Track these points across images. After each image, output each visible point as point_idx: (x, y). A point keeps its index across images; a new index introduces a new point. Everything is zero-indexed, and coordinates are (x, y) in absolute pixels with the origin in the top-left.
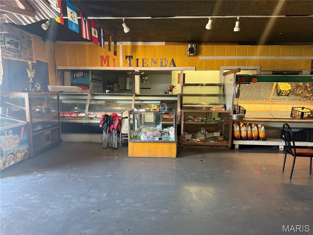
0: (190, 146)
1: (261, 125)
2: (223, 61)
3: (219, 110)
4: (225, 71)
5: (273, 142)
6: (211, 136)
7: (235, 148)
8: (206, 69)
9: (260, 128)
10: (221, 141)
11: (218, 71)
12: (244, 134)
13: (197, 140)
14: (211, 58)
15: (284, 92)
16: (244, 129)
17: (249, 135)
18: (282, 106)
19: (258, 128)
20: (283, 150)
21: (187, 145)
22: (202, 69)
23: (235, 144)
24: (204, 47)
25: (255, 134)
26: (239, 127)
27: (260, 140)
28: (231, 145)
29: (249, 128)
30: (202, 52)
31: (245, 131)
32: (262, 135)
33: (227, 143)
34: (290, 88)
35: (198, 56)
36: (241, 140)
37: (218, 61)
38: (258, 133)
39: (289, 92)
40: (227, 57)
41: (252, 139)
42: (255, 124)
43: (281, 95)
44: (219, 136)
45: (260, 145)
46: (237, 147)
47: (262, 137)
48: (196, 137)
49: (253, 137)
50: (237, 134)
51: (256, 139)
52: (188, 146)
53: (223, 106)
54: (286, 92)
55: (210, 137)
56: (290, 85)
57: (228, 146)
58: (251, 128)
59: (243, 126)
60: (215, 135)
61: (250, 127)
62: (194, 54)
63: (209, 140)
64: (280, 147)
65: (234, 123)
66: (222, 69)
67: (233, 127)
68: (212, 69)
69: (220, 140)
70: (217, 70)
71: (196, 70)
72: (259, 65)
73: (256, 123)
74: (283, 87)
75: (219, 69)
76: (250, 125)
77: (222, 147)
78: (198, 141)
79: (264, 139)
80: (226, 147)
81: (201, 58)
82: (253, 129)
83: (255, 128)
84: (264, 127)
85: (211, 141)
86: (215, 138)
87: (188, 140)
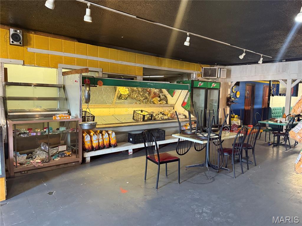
0: (26, 172)
1: (112, 131)
2: (61, 57)
3: (64, 118)
4: (64, 70)
5: (123, 147)
6: (55, 151)
7: (86, 162)
8: (39, 65)
9: (111, 134)
10: (69, 156)
11: (55, 69)
12: (95, 144)
13: (37, 161)
14: (45, 52)
15: (123, 96)
16: (96, 138)
17: (100, 144)
18: (124, 109)
19: (109, 134)
20: (132, 153)
21: (20, 172)
22: (34, 65)
23: (86, 156)
24: (34, 37)
25: (106, 142)
26: (89, 137)
27: (111, 147)
28: (82, 159)
29: (101, 136)
30: (32, 42)
31: (97, 140)
32: (113, 142)
33: (77, 157)
34: (128, 92)
35: (26, 47)
36: (93, 150)
37: (54, 57)
38: (110, 140)
39: (127, 95)
40: (66, 53)
41: (104, 147)
42: (105, 131)
43: (121, 99)
44: (65, 150)
45: (112, 152)
46: (88, 159)
47: (114, 144)
48: (34, 157)
49: (105, 145)
50: (88, 145)
51: (108, 147)
52: (23, 172)
53: (67, 112)
54: (125, 96)
55: (54, 154)
56: (127, 89)
57: (79, 161)
58: (103, 135)
59: (94, 134)
60: (59, 150)
61: (101, 134)
62: (20, 43)
63: (53, 157)
64: (129, 151)
65: (83, 133)
66: (60, 67)
67: (83, 137)
68: (47, 65)
69: (67, 155)
70: (54, 67)
71: (24, 65)
72: (100, 67)
73: (106, 129)
74: (122, 91)
75: (56, 67)
76: (101, 132)
77: (71, 164)
78: (38, 163)
79: (115, 146)
80: (76, 163)
81: (30, 49)
82: (104, 137)
83: (106, 136)
84: (114, 133)
85: (55, 158)
86: (61, 154)
87: (21, 164)
